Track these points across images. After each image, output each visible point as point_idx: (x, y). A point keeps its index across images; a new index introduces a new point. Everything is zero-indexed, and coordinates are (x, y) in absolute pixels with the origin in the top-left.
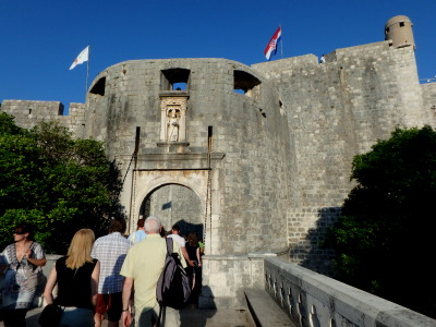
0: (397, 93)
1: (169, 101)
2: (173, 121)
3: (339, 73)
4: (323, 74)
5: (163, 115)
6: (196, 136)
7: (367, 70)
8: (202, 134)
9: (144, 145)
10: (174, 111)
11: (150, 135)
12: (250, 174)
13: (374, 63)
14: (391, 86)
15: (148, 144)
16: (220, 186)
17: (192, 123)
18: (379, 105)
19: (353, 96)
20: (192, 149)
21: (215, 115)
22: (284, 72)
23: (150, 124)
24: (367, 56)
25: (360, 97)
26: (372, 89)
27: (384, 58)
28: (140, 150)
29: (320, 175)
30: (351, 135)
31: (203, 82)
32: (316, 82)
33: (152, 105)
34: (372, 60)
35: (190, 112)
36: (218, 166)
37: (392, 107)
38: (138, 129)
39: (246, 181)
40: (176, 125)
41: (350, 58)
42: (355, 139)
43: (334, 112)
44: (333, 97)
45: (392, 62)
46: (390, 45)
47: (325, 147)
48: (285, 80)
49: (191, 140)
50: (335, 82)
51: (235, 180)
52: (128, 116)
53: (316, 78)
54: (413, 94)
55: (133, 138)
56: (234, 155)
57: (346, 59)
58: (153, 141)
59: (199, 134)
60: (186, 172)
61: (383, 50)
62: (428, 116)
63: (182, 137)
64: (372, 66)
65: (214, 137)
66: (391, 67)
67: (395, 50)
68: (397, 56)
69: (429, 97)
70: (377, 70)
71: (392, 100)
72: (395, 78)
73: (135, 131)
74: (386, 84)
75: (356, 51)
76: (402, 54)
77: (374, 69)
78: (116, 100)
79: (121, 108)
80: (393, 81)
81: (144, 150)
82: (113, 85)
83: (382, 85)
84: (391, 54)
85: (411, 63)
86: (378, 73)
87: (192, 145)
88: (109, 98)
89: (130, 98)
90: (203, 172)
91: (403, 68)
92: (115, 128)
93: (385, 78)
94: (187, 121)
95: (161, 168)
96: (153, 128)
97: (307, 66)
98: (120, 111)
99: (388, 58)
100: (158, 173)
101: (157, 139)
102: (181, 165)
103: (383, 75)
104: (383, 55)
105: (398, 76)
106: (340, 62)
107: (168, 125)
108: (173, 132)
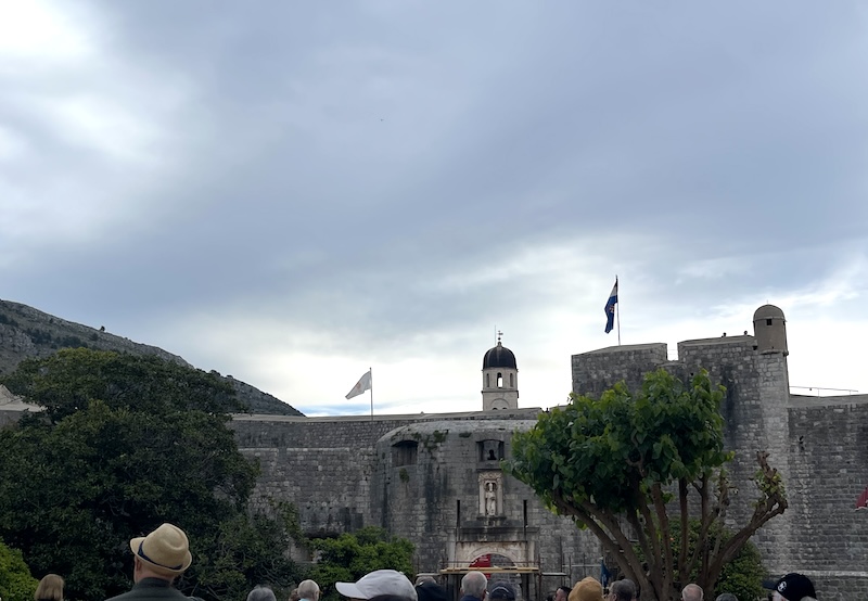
0: (759, 416)
1: (486, 475)
2: (491, 495)
5: (482, 488)
6: (512, 509)
8: (518, 508)
9: (465, 519)
10: (491, 485)
11: (469, 508)
12: (564, 544)
13: (734, 372)
14: (752, 407)
15: (468, 517)
17: (508, 497)
20: (510, 522)
21: (529, 489)
23: (469, 497)
24: (725, 360)
27: (747, 366)
28: (462, 523)
33: (469, 479)
34: (730, 367)
35: (506, 487)
36: (533, 538)
37: (752, 435)
38: (459, 501)
39: (560, 551)
40: (493, 499)
41: (704, 360)
46: (755, 348)
49: (508, 514)
51: (549, 551)
52: (448, 488)
54: (777, 419)
55: (454, 512)
56: (549, 526)
58: (473, 514)
59: (515, 507)
60: (504, 543)
61: (745, 356)
62: (793, 451)
63: (500, 511)
64: (731, 376)
65: (528, 510)
66: (754, 379)
67: (760, 357)
68: (762, 365)
69: (796, 425)
70: (736, 382)
71: (753, 426)
72: (759, 395)
73: (456, 504)
74: (747, 402)
75: (711, 351)
76: (769, 364)
77: (732, 379)
78: (434, 470)
79: (440, 480)
80: (756, 400)
81: (466, 523)
82: (429, 454)
83: (741, 404)
84: (755, 362)
85: (778, 378)
86: (738, 388)
87: (508, 518)
88: (425, 468)
89: (448, 470)
90: (520, 544)
91: (768, 383)
92: (436, 499)
93: (746, 395)
94: (504, 495)
95: (482, 540)
96: (472, 502)
97: (647, 366)
98: (440, 483)
99: (751, 366)
100: (479, 545)
101: (477, 512)
102: (500, 537)
103: (744, 390)
104: (746, 362)
105: (761, 393)
106: (691, 366)
107: (486, 500)
108: (491, 506)
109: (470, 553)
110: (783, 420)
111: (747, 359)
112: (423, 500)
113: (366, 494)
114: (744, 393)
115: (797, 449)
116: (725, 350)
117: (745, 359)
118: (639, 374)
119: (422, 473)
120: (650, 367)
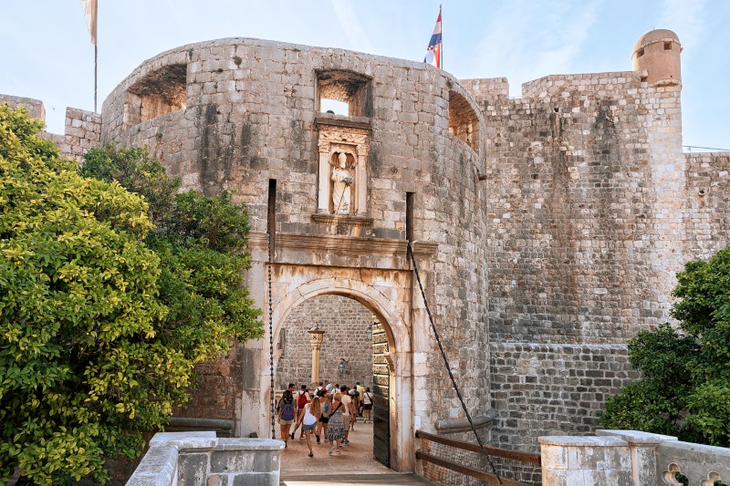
0: (645, 163)
1: (335, 135)
2: (341, 175)
3: (552, 118)
5: (325, 160)
7: (600, 119)
8: (397, 206)
9: (284, 217)
10: (343, 158)
11: (295, 198)
12: (467, 283)
13: (613, 108)
14: (637, 151)
15: (294, 214)
17: (377, 184)
18: (613, 181)
19: (571, 160)
20: (378, 232)
21: (419, 173)
23: (295, 176)
24: (602, 94)
25: (584, 164)
26: (606, 152)
27: (631, 100)
28: (278, 225)
29: (508, 289)
31: (397, 105)
32: (512, 129)
33: (299, 140)
34: (609, 102)
35: (374, 162)
36: (423, 266)
37: (634, 185)
39: (462, 296)
40: (347, 183)
41: (574, 93)
42: (570, 234)
43: (537, 185)
44: (538, 160)
45: (642, 111)
46: (643, 79)
47: (519, 243)
49: (376, 214)
50: (544, 134)
51: (450, 294)
52: (251, 152)
53: (511, 123)
54: (671, 168)
56: (449, 248)
58: (305, 209)
59: (390, 205)
61: (631, 88)
62: (690, 207)
63: (361, 208)
64: (609, 112)
65: (417, 213)
66: (640, 118)
67: (651, 90)
68: (652, 100)
69: (696, 175)
70: (616, 120)
71: (635, 174)
72: (646, 137)
73: (266, 186)
74: (630, 146)
75: (583, 82)
76: (661, 98)
77: (611, 117)
78: (220, 117)
79: (232, 135)
80: (642, 143)
81: (287, 227)
82: (209, 85)
83: (622, 147)
84: (644, 96)
85: (674, 116)
86: (618, 127)
87: (377, 224)
88: (199, 112)
89: (253, 117)
90: (396, 277)
91: (660, 122)
92: (221, 175)
93: (628, 136)
94: (369, 178)
95: (320, 263)
96: (302, 186)
97: (496, 98)
98: (232, 142)
99: (637, 102)
100: (312, 273)
101: (312, 207)
102: (359, 260)
103: (626, 131)
104: (631, 96)
105: (650, 135)
106: (555, 100)
107: (332, 183)
108: (343, 196)
109: (292, 288)
110: (678, 168)
111: (633, 92)
114: (626, 134)
115: (696, 204)
116: (602, 82)
117: (630, 92)
118: (486, 109)
119: (191, 124)
120: (501, 101)
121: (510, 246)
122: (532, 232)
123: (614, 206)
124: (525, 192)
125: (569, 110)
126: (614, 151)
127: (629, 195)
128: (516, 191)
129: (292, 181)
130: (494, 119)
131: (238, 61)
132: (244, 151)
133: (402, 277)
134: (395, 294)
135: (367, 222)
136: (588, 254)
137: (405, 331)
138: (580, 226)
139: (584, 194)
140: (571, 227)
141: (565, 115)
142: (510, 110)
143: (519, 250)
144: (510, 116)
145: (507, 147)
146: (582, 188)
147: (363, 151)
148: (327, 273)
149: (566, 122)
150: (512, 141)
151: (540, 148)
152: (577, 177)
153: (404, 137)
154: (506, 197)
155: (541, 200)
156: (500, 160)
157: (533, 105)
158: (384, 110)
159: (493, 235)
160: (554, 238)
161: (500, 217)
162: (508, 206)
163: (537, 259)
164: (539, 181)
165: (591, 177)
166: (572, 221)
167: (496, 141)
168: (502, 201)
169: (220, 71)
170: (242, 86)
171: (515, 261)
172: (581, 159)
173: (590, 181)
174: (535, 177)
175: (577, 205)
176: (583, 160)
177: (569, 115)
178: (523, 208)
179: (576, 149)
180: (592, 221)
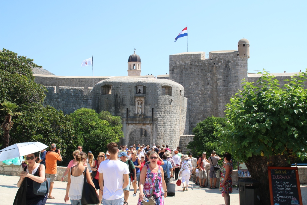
0: (237, 80)
1: (138, 99)
3: (213, 66)
4: (205, 66)
5: (136, 104)
7: (226, 67)
8: (150, 111)
9: (129, 115)
10: (140, 103)
11: (131, 111)
13: (230, 63)
14: (235, 76)
15: (131, 114)
16: (156, 130)
17: (146, 107)
18: (229, 85)
19: (218, 79)
20: (147, 117)
21: (155, 104)
22: (186, 62)
23: (131, 107)
24: (227, 59)
25: (221, 80)
26: (227, 77)
27: (234, 61)
28: (128, 116)
29: (200, 118)
30: (215, 99)
31: (150, 91)
32: (202, 70)
33: (132, 100)
34: (229, 62)
35: (146, 103)
36: (155, 123)
37: (234, 87)
41: (219, 59)
42: (217, 101)
43: (209, 86)
44: (209, 79)
45: (237, 64)
46: (238, 55)
47: (203, 104)
48: (186, 67)
49: (146, 113)
50: (211, 71)
52: (123, 103)
53: (202, 68)
55: (125, 112)
57: (217, 59)
58: (133, 113)
59: (149, 111)
60: (144, 124)
61: (234, 57)
63: (143, 112)
64: (228, 65)
65: (154, 112)
66: (237, 67)
67: (240, 58)
68: (240, 61)
70: (230, 67)
71: (235, 83)
72: (238, 72)
73: (126, 109)
75: (222, 55)
76: (242, 61)
77: (229, 66)
78: (118, 97)
79: (120, 100)
80: (237, 74)
81: (130, 117)
82: (116, 90)
83: (232, 75)
84: (238, 60)
85: (245, 66)
86: (231, 69)
87: (146, 115)
88: (114, 95)
89: (124, 97)
90: (150, 125)
91: (242, 68)
92: (118, 108)
93: (233, 72)
94: (145, 106)
95: (136, 123)
96: (133, 109)
97: (198, 60)
98: (120, 101)
99: (236, 62)
100: (135, 125)
101: (134, 113)
102: (143, 122)
103: (233, 70)
104: (234, 60)
105: (239, 72)
106: (214, 61)
107: (138, 108)
108: (140, 110)
109: (131, 128)
111: (235, 59)
112: (113, 108)
113: (90, 105)
116: (227, 55)
118: (195, 63)
119: (113, 97)
120: (199, 61)
121: (201, 105)
122: (207, 101)
123: (229, 93)
124: (205, 89)
125: (217, 64)
126: (229, 77)
127: (233, 90)
128: (203, 88)
129: (131, 108)
130: (197, 66)
131: (121, 86)
132: (122, 103)
133: (151, 125)
134: (150, 128)
135: (144, 115)
136: (222, 107)
137: (152, 135)
138: (220, 99)
139: (221, 89)
140: (217, 99)
141: (216, 65)
142: (201, 64)
143: (203, 106)
144: (202, 65)
145: (201, 75)
146: (221, 87)
147: (143, 101)
148: (137, 125)
149: (217, 68)
150: (202, 73)
151: (210, 75)
152: (219, 84)
153: (152, 98)
154: (200, 90)
155: (209, 91)
156: (199, 79)
157: (208, 62)
158: (148, 92)
159: (196, 102)
160: (213, 102)
161: (198, 96)
162: (201, 93)
163: (208, 109)
164: (209, 85)
165: (223, 84)
166: (218, 97)
167: (198, 73)
168: (199, 91)
169: (118, 88)
170: (122, 90)
171: (202, 109)
172: (220, 79)
173: (223, 85)
174: (208, 84)
175: (219, 93)
176: (221, 79)
177: (218, 66)
178: (205, 93)
179: (219, 76)
180: (223, 97)
